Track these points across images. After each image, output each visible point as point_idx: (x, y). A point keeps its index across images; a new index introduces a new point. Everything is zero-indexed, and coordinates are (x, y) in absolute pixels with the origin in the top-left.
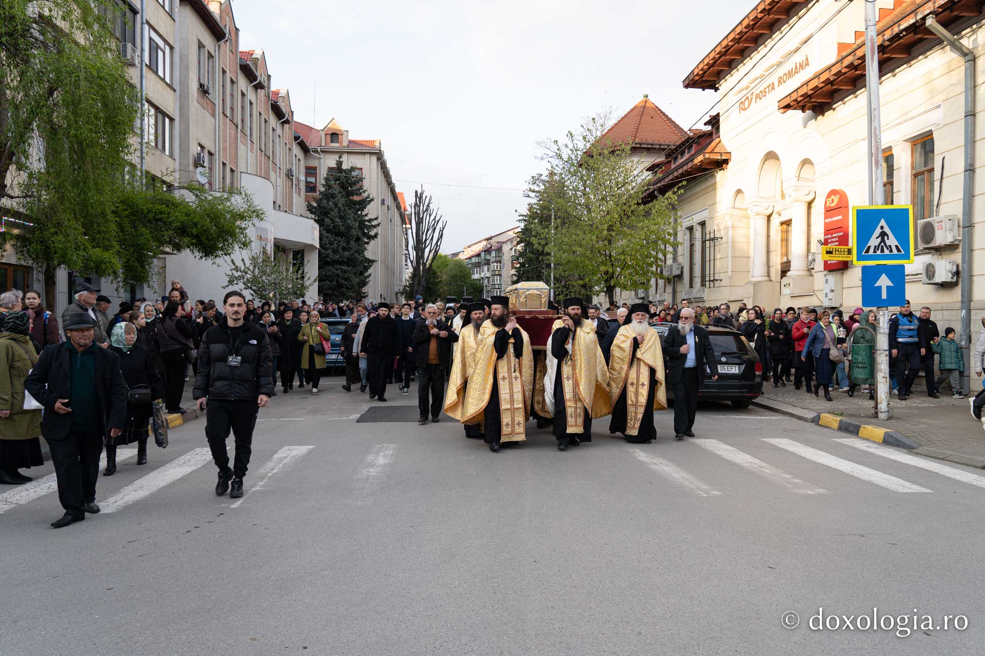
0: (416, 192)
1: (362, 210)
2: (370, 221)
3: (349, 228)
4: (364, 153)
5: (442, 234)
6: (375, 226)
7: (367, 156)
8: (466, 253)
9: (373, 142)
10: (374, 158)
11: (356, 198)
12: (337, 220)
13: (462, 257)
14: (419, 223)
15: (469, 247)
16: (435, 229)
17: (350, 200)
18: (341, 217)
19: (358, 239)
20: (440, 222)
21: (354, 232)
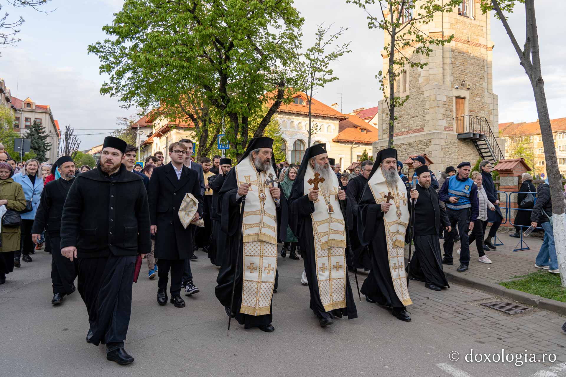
0: (66, 127)
1: (45, 139)
2: (47, 143)
3: (40, 147)
4: (43, 113)
5: (78, 147)
6: (49, 146)
7: (44, 114)
8: (93, 151)
9: (47, 106)
10: (48, 115)
11: (41, 135)
12: (35, 144)
13: (90, 153)
14: (67, 140)
15: (95, 148)
16: (75, 144)
17: (40, 136)
18: (36, 143)
19: (43, 151)
20: (78, 141)
21: (42, 148)
